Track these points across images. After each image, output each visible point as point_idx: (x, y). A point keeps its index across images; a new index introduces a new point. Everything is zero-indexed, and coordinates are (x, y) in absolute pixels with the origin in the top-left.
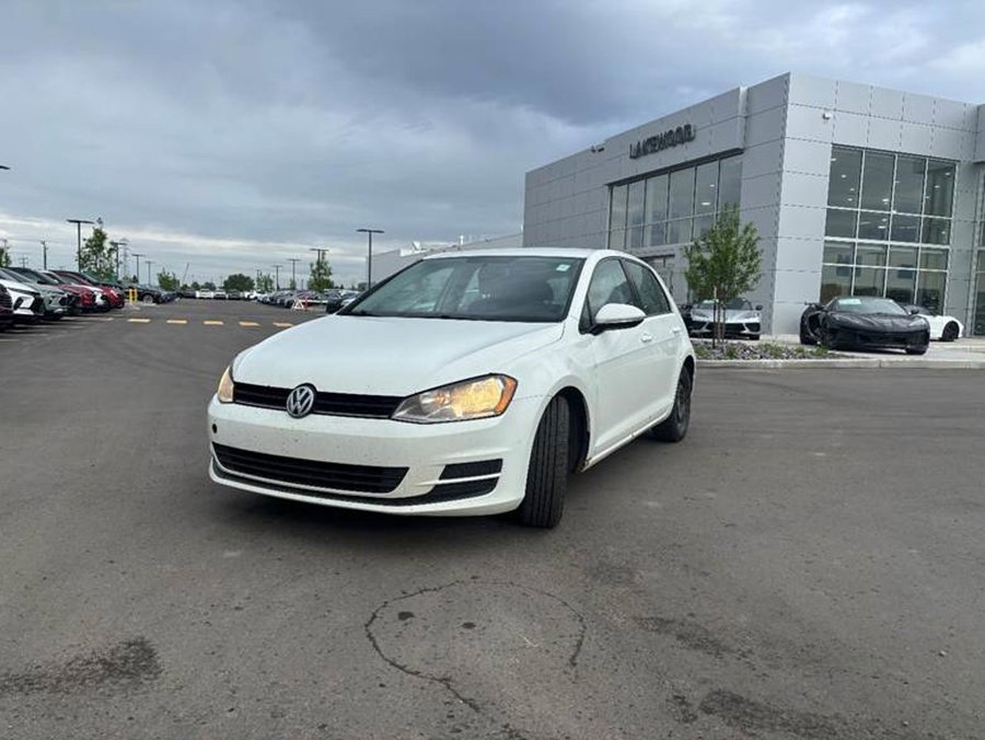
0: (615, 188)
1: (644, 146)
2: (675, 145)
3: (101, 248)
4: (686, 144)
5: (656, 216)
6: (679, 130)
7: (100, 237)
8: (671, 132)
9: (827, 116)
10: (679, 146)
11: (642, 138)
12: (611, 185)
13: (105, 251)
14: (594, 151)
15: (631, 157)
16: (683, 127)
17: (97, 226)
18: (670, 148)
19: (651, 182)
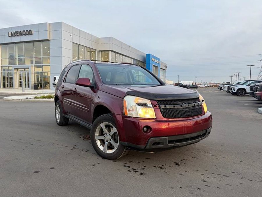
1: (14, 34)
2: (25, 35)
4: (30, 35)
6: (27, 31)
8: (24, 31)
9: (71, 35)
10: (27, 35)
11: (13, 31)
12: (1, 44)
15: (9, 36)
16: (29, 30)
18: (24, 36)
19: (17, 45)
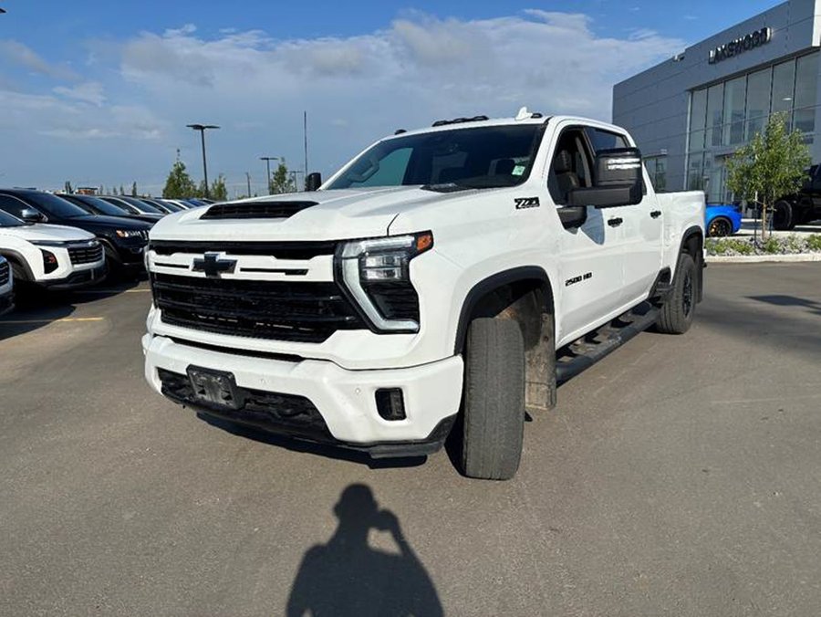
0: (696, 92)
1: (722, 52)
2: (751, 49)
3: (285, 179)
4: (764, 46)
5: (735, 115)
6: (756, 34)
7: (282, 171)
8: (748, 37)
10: (755, 48)
12: (692, 91)
13: (286, 182)
14: (674, 61)
15: (710, 63)
16: (759, 32)
17: (281, 164)
18: (748, 52)
19: (730, 85)
